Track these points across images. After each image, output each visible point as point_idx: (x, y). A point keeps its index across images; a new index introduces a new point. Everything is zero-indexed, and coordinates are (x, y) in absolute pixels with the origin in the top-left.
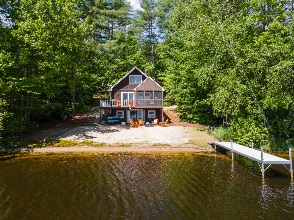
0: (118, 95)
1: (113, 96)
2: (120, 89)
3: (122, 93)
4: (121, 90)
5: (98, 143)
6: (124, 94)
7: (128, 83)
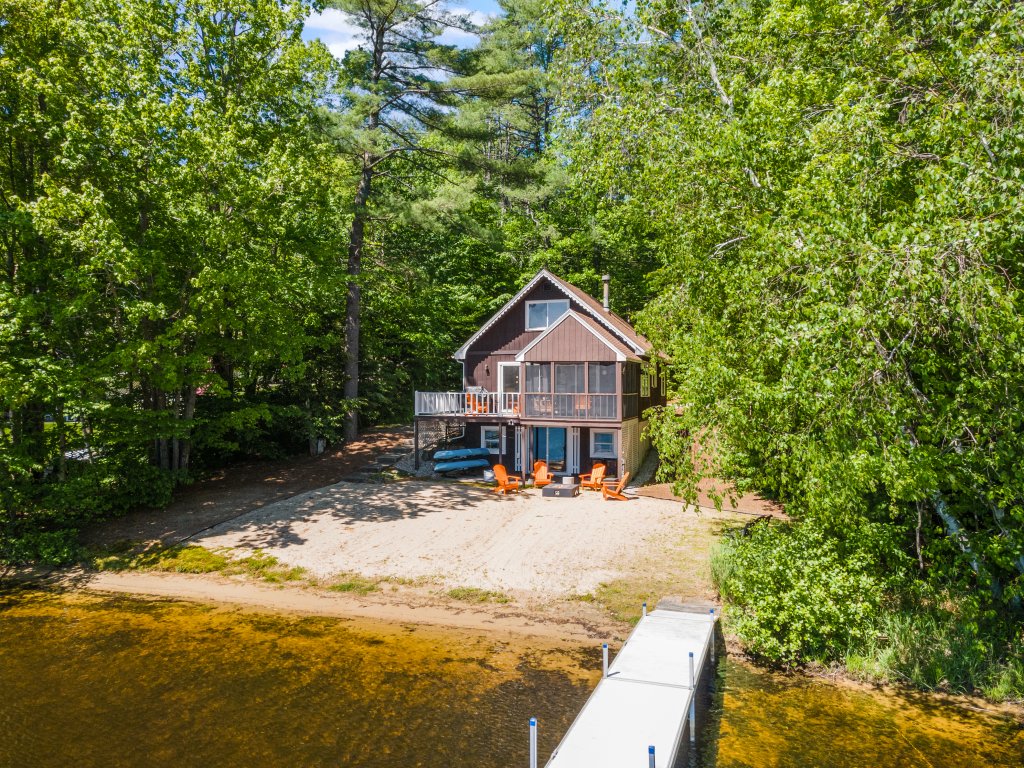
0: (488, 371)
1: (472, 375)
2: (493, 350)
3: (501, 365)
4: (496, 352)
5: (287, 566)
6: (506, 369)
7: (521, 330)
